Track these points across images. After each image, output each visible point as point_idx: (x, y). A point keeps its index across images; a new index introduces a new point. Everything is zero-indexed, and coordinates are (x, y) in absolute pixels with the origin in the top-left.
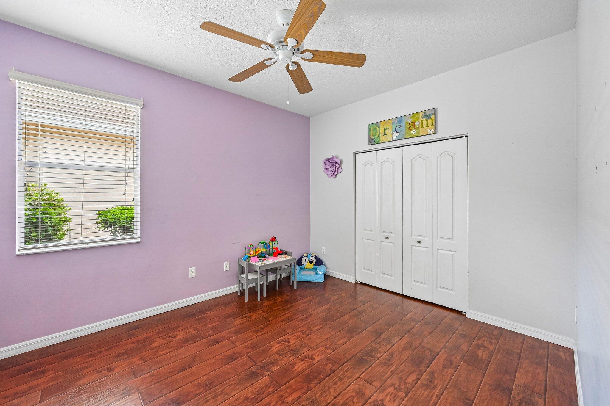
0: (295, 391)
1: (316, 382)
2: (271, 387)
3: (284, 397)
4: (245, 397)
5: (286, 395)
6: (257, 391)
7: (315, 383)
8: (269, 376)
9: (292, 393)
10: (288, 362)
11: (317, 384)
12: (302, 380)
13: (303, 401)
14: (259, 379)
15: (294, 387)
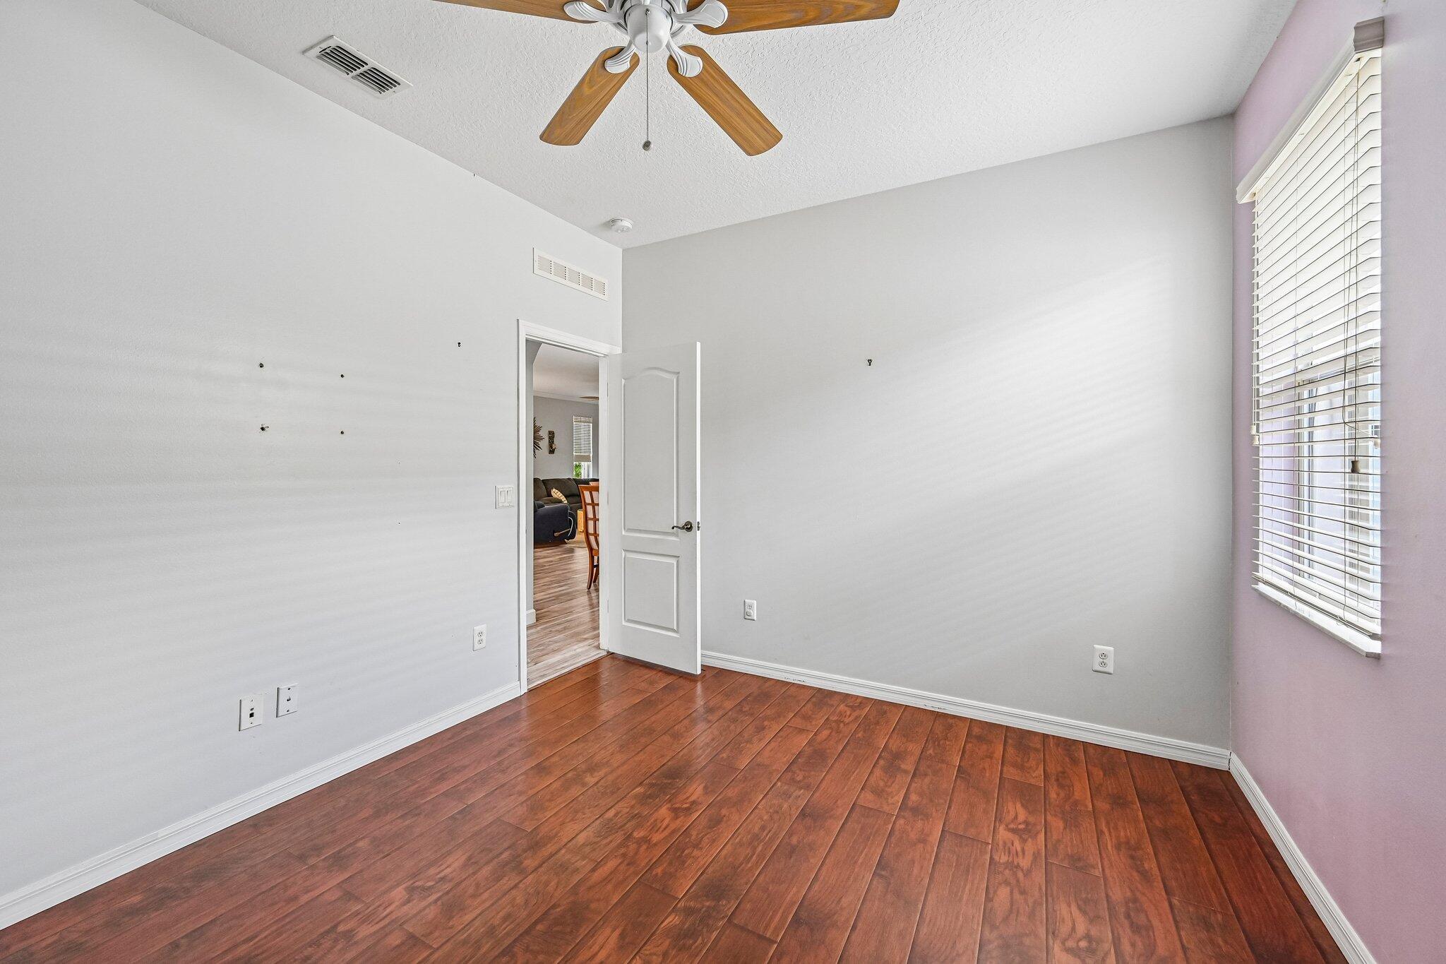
0: (606, 880)
1: (558, 910)
2: (660, 875)
3: (626, 863)
4: (701, 849)
5: (623, 867)
6: (684, 862)
7: (559, 906)
8: (677, 898)
9: (611, 873)
10: (642, 951)
11: (554, 907)
12: (593, 906)
13: (584, 866)
14: (697, 884)
15: (610, 887)
